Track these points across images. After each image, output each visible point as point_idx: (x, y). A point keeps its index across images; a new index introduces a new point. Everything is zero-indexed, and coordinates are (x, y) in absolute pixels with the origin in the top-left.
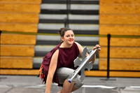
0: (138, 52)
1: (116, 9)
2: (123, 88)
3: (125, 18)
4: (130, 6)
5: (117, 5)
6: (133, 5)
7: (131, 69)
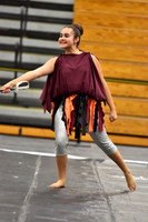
0: (128, 105)
1: (99, 34)
2: (101, 161)
3: (112, 50)
4: (121, 32)
5: (100, 29)
6: (126, 30)
7: (116, 131)
